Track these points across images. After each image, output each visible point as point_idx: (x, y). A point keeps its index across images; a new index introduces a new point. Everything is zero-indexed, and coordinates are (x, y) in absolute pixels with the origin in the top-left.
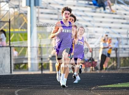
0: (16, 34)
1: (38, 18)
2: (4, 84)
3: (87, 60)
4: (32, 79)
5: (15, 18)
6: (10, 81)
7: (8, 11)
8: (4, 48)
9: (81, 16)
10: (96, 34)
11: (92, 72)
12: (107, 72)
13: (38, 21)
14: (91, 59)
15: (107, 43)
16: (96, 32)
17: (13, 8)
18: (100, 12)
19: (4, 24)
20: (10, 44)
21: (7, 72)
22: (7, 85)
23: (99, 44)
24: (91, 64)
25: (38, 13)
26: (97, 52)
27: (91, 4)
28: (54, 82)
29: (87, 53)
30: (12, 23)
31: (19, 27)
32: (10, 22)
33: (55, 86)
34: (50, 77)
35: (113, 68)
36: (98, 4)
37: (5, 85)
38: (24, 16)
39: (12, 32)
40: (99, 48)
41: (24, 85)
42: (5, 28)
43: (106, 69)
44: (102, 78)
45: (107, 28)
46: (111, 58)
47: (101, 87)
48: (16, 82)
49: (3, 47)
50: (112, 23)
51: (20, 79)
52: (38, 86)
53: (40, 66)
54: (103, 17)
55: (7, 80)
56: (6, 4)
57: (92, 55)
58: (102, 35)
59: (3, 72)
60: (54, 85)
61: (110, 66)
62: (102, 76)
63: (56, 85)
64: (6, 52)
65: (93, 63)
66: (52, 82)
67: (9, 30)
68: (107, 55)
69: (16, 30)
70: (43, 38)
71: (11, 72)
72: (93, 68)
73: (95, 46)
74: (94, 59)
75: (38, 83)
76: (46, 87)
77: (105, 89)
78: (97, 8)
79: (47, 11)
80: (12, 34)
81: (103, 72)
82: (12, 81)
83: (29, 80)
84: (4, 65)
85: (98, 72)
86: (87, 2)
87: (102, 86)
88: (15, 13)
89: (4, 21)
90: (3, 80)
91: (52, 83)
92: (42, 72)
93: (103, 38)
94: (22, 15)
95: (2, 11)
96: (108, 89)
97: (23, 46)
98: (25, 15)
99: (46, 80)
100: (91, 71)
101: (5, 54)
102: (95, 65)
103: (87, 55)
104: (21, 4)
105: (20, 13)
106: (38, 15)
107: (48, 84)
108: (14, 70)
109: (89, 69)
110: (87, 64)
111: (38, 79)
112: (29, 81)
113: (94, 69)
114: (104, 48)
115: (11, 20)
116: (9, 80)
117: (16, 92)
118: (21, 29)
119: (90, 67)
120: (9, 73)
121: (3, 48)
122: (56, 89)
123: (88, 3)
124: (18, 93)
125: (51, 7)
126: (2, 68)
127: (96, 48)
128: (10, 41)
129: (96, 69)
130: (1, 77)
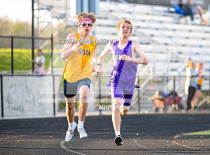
2: (44, 131)
3: (166, 95)
5: (60, 34)
6: (54, 127)
7: (49, 23)
9: (157, 29)
10: (180, 56)
11: (174, 112)
12: (196, 112)
14: (173, 93)
15: (197, 69)
16: (180, 53)
17: (58, 18)
18: (186, 24)
19: (44, 42)
20: (52, 72)
21: (49, 113)
22: (48, 132)
23: (185, 70)
26: (182, 82)
27: (172, 12)
29: (166, 84)
30: (55, 40)
32: (52, 39)
35: (205, 106)
36: (182, 12)
37: (46, 132)
38: (74, 30)
39: (56, 54)
40: (185, 77)
42: (45, 48)
43: (195, 108)
45: (196, 46)
46: (203, 92)
47: (189, 134)
48: (62, 129)
50: (204, 39)
52: (94, 133)
54: (191, 31)
55: (49, 125)
56: (46, 13)
57: (174, 88)
58: (188, 57)
59: (43, 113)
61: (201, 103)
62: (190, 119)
65: (177, 98)
67: (50, 51)
68: (196, 87)
71: (54, 114)
72: (177, 106)
73: (179, 73)
74: (177, 93)
76: (106, 135)
77: (195, 138)
78: (180, 17)
79: (108, 22)
80: (56, 57)
81: (191, 112)
82: (56, 126)
84: (44, 103)
85: (184, 112)
86: (166, 9)
88: (61, 26)
90: (42, 125)
94: (70, 29)
95: (41, 22)
96: (198, 137)
98: (74, 28)
100: (173, 110)
101: (45, 86)
102: (179, 102)
103: (167, 88)
104: (68, 12)
105: (68, 25)
107: (109, 131)
108: (59, 111)
109: (170, 108)
110: (167, 100)
111: (95, 124)
113: (177, 109)
114: (192, 77)
115: (54, 36)
116: (52, 126)
117: (62, 143)
119: (171, 104)
120: (52, 115)
121: (41, 77)
123: (168, 10)
124: (65, 144)
125: (112, 16)
126: (40, 108)
127: (179, 77)
128: (53, 67)
129: (181, 107)
130: (39, 121)
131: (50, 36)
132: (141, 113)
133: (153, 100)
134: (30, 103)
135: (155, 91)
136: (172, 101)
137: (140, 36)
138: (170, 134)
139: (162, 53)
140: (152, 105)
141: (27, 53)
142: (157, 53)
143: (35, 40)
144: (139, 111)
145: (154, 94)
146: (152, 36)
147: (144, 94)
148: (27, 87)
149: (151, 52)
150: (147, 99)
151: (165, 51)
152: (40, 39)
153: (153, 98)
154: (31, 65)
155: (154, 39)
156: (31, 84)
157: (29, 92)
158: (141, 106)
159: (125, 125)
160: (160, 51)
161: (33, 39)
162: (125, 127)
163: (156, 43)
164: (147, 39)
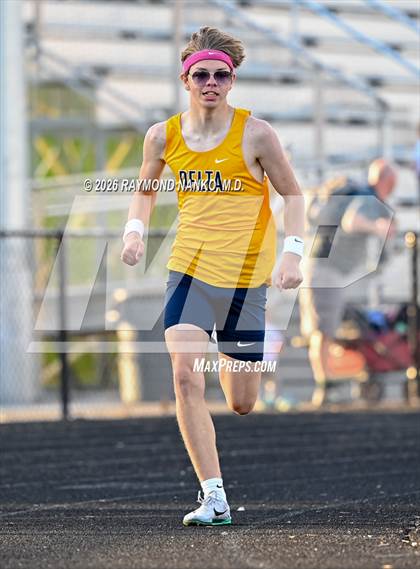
1: (31, 30)
3: (378, 320)
9: (333, 11)
11: (416, 403)
13: (32, 50)
14: (412, 312)
24: (411, 346)
28: (151, 481)
29: (378, 272)
33: (157, 507)
34: (120, 446)
53: (55, 368)
60: (153, 500)
63: (163, 502)
66: (140, 480)
70: (70, 171)
75: (36, 484)
76: (93, 512)
91: (136, 486)
92: (65, 411)
99: (92, 463)
103: (380, 288)
106: (38, 11)
107: (110, 494)
110: (380, 347)
111: (37, 460)
119: (402, 368)
136: (404, 353)
139: (356, 122)
142: (333, 121)
146: (310, 42)
149: (304, 120)
151: (372, 115)
155: (317, 55)
160: (344, 114)
162: (183, 473)
163: (328, 77)
164: (284, 56)
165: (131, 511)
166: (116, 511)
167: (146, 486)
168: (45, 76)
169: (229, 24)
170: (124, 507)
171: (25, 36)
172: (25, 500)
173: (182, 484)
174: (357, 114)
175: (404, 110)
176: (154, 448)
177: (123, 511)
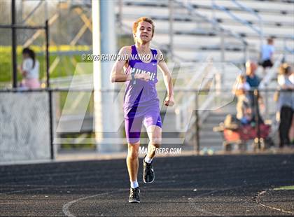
0: (64, 59)
1: (118, 17)
2: (34, 188)
4: (106, 174)
5: (61, 18)
6: (51, 179)
8: (34, 95)
9: (227, 9)
11: (258, 151)
14: (257, 119)
19: (34, 33)
20: (48, 84)
21: (42, 156)
22: (42, 189)
23: (275, 79)
24: (256, 130)
25: (119, 4)
28: (163, 180)
30: (52, 30)
31: (72, 39)
32: (47, 28)
33: (164, 189)
37: (38, 189)
38: (84, 12)
39: (54, 53)
41: (86, 189)
42: (34, 43)
44: (285, 165)
47: (282, 188)
48: (66, 182)
49: (30, 91)
51: (74, 174)
52: (121, 190)
54: (284, 13)
55: (42, 175)
58: (281, 56)
59: (32, 156)
60: (163, 187)
62: (285, 162)
63: (167, 187)
64: (39, 104)
65: (262, 127)
67: (44, 48)
69: (64, 48)
71: (52, 157)
72: (262, 140)
73: (266, 85)
74: (263, 118)
75: (121, 181)
77: (293, 195)
80: (54, 59)
81: (287, 150)
82: (54, 178)
83: (99, 174)
84: (34, 139)
85: (274, 150)
87: (283, 186)
88: (61, 4)
89: (33, 24)
90: (31, 176)
93: (285, 66)
94: (78, 11)
97: (81, 88)
98: (85, 9)
100: (255, 148)
101: (35, 109)
102: (267, 135)
105: (74, 4)
106: (120, 10)
108: (59, 152)
109: (251, 144)
110: (245, 131)
112: (98, 177)
113: (263, 145)
115: (50, 22)
116: (48, 177)
117: (66, 206)
118: (77, 44)
119: (253, 138)
120: (47, 158)
121: (30, 94)
122: (168, 198)
124: (71, 209)
126: (28, 147)
127: (266, 91)
128: (48, 76)
129: (269, 143)
130: (26, 170)
131: (43, 24)
132: (202, 153)
133: (222, 132)
134: (10, 138)
135: (225, 115)
136: (254, 133)
137: (198, 22)
138: (251, 188)
139: (236, 50)
140: (220, 140)
141: (4, 53)
142: (228, 49)
143: (18, 31)
144: (198, 150)
145: (223, 121)
146: (219, 21)
147: (205, 121)
148: (3, 111)
149: (217, 49)
150: (211, 130)
151: (242, 47)
152: (26, 28)
153: (221, 127)
154: (11, 73)
155: (223, 26)
156: (12, 105)
157: (7, 119)
158: (201, 141)
159: (175, 174)
160: (231, 47)
161: (14, 29)
162: (174, 177)
163: (226, 34)
164: (210, 26)
165: (156, 191)
166: (150, 191)
167: (161, 182)
168: (123, 33)
169: (190, 14)
170: (153, 189)
171: (116, 19)
172: (116, 187)
173: (174, 181)
174: (236, 47)
175: (254, 45)
176: (164, 168)
177: (153, 191)
